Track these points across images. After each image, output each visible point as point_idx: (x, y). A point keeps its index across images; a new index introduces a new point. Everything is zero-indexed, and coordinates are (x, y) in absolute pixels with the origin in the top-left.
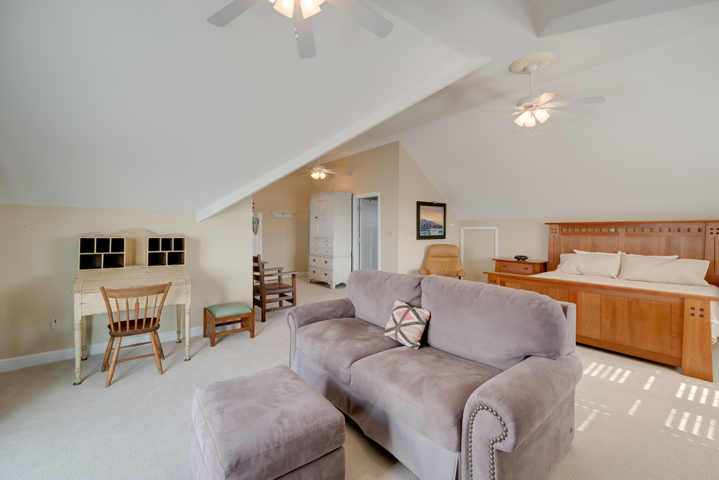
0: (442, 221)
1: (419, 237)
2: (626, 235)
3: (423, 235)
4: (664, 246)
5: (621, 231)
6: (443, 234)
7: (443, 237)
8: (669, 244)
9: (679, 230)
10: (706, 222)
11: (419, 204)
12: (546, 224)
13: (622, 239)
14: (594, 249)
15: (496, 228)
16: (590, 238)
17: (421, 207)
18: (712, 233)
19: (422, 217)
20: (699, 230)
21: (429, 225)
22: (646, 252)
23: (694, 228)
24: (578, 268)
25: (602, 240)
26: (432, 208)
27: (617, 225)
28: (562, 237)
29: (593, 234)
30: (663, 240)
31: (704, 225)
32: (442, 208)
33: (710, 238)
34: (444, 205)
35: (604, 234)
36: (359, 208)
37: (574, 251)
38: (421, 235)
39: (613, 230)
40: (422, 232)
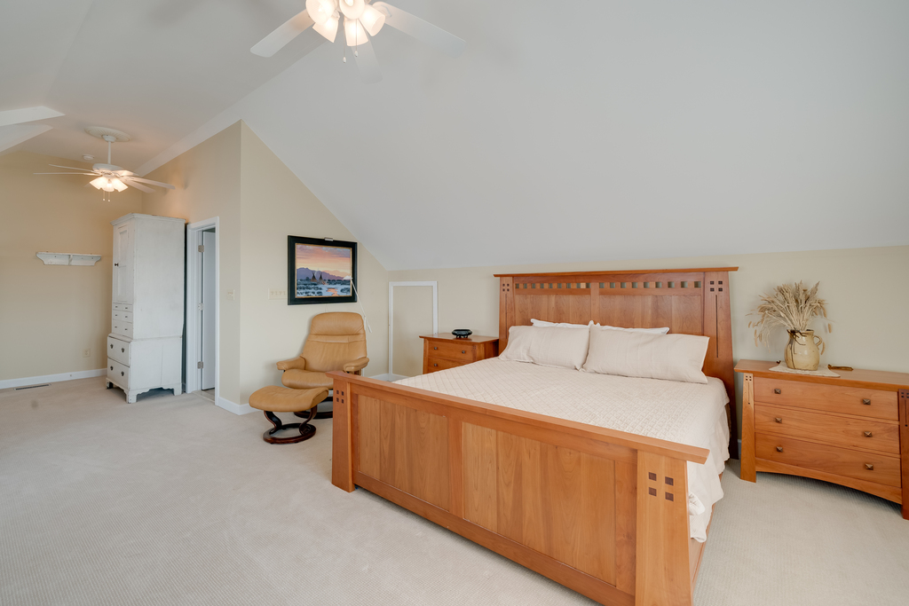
0: (349, 271)
1: (293, 300)
2: (601, 293)
3: (304, 296)
4: (650, 312)
5: (594, 286)
6: (350, 294)
7: (352, 299)
8: (656, 309)
9: (670, 285)
10: (705, 271)
11: (293, 241)
12: (496, 276)
13: (595, 299)
14: (559, 318)
15: (434, 284)
16: (553, 298)
17: (298, 246)
18: (712, 290)
19: (299, 265)
20: (697, 285)
21: (315, 279)
22: (627, 322)
23: (690, 280)
24: (529, 350)
25: (570, 301)
26: (324, 248)
27: (589, 277)
28: (517, 297)
29: (558, 292)
30: (649, 301)
31: (702, 275)
32: (349, 251)
33: (710, 296)
34: (352, 246)
35: (572, 292)
36: (201, 249)
37: (532, 320)
38: (298, 296)
39: (583, 286)
40: (300, 290)
